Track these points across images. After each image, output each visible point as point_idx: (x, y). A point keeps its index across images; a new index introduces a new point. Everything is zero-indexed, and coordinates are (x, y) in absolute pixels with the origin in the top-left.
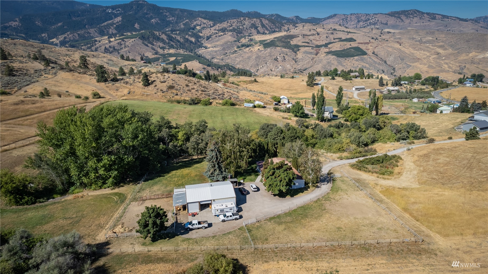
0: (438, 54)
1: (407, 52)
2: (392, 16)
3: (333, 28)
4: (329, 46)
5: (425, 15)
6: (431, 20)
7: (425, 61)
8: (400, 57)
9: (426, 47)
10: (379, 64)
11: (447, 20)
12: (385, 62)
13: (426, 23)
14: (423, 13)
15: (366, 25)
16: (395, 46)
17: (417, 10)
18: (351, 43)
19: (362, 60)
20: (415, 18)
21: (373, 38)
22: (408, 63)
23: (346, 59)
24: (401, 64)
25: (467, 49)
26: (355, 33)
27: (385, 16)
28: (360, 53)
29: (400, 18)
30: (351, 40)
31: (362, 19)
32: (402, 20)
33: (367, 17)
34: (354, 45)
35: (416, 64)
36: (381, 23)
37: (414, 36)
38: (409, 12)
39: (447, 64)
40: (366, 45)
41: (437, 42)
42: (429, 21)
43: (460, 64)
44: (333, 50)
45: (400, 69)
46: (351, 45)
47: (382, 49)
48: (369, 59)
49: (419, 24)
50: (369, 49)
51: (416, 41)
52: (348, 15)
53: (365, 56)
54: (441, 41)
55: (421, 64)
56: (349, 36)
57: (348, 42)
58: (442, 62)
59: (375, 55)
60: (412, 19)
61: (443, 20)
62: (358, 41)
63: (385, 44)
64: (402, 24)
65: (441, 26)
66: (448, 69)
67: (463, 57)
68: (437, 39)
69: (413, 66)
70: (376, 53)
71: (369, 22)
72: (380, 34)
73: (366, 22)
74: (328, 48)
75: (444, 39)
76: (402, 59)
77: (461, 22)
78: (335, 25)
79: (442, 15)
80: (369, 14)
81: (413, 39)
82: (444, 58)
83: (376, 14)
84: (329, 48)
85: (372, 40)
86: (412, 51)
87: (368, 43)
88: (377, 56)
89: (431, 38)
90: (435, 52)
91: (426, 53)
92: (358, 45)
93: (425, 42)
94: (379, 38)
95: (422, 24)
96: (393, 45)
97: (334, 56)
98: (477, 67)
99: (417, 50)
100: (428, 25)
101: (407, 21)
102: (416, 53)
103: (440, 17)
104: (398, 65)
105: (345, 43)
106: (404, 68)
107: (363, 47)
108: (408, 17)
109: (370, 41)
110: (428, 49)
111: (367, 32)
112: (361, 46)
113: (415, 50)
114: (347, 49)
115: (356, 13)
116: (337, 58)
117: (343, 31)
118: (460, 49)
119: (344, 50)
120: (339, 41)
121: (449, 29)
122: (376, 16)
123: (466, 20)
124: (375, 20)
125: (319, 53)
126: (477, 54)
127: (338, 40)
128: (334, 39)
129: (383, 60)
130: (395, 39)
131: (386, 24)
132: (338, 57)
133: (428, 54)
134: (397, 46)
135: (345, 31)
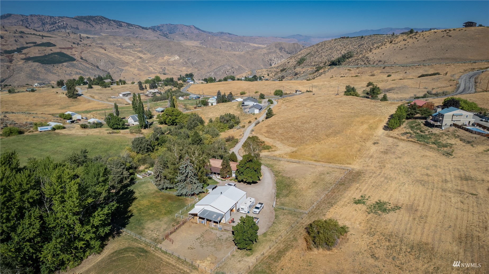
0: (141, 58)
1: (114, 57)
2: (80, 21)
3: (19, 30)
4: (24, 51)
5: (112, 22)
6: (119, 27)
7: (133, 65)
8: (110, 62)
9: (128, 52)
10: (93, 70)
11: (132, 27)
12: (98, 67)
13: (115, 29)
14: (110, 20)
15: (55, 28)
16: (101, 51)
17: (103, 17)
18: (51, 48)
19: (73, 66)
20: (104, 24)
21: (74, 43)
22: (120, 68)
23: (54, 66)
24: (113, 68)
25: (161, 54)
26: (51, 37)
27: (73, 20)
28: (67, 59)
29: (89, 23)
30: (49, 45)
31: (46, 22)
32: (92, 25)
33: (52, 20)
34: (55, 50)
35: (126, 68)
36: (72, 27)
37: (114, 42)
38: (96, 18)
39: (151, 66)
40: (70, 50)
41: (135, 47)
42: (118, 28)
43: (161, 66)
44: (32, 55)
45: (115, 73)
46: (51, 50)
47: (89, 54)
48: (79, 64)
49: (110, 30)
50: (75, 53)
51: (117, 46)
52: (27, 16)
53: (75, 62)
54: (138, 46)
55: (131, 68)
56: (45, 40)
57: (47, 47)
58: (148, 65)
59: (84, 60)
60: (101, 25)
61: (129, 27)
62: (58, 46)
63: (90, 50)
64: (93, 29)
65: (130, 33)
66: (154, 71)
67: (160, 60)
68: (134, 45)
69: (126, 70)
70: (84, 58)
71: (56, 25)
72: (80, 39)
73: (53, 25)
74: (23, 54)
75: (140, 45)
76: (113, 64)
77: (143, 30)
78: (20, 27)
79: (127, 23)
80: (53, 17)
81: (114, 44)
82: (147, 62)
83: (62, 18)
84: (25, 54)
85: (74, 45)
86: (119, 56)
87: (71, 48)
88: (87, 61)
89: (129, 44)
90: (138, 57)
91: (131, 57)
92: (60, 50)
93: (126, 48)
94: (80, 43)
95: (112, 30)
96: (98, 51)
97: (37, 63)
98: (173, 68)
99: (122, 55)
100: (118, 31)
101: (98, 27)
102: (123, 57)
103: (126, 24)
104: (111, 70)
105: (43, 48)
106: (118, 72)
107: (68, 52)
108: (97, 23)
109: (72, 46)
110: (131, 54)
111: (64, 37)
112: (65, 51)
113: (120, 55)
114: (49, 55)
115: (37, 15)
116: (42, 65)
117: (34, 34)
118: (155, 53)
119: (45, 56)
120: (34, 46)
121: (137, 36)
122: (63, 20)
123: (146, 29)
124: (63, 23)
125: (13, 60)
126: (170, 57)
127: (32, 45)
128: (27, 43)
129: (94, 66)
130: (97, 44)
131: (77, 29)
132: (42, 63)
133: (133, 59)
134: (103, 51)
135: (36, 35)
